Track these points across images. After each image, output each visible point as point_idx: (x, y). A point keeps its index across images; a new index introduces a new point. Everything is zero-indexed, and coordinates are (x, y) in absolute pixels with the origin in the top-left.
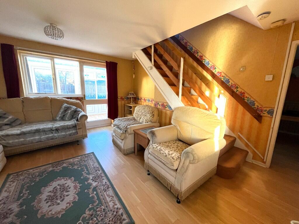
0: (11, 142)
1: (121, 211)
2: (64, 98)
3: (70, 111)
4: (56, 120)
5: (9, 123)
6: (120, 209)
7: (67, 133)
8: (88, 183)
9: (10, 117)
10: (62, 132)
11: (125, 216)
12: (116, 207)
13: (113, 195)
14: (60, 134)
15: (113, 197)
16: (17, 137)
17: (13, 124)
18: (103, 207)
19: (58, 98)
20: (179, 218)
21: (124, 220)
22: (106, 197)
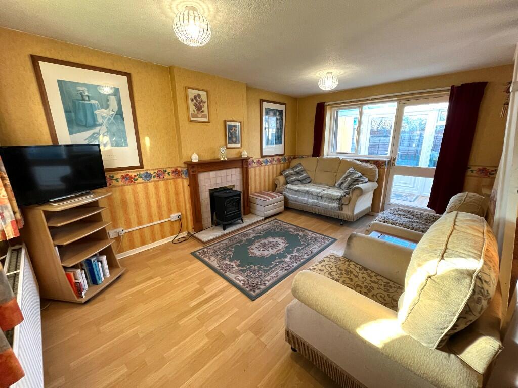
0: (290, 195)
1: (262, 287)
2: (356, 160)
3: (349, 179)
4: (334, 186)
5: (301, 179)
6: (265, 286)
7: (330, 205)
8: (286, 255)
9: (304, 175)
10: (325, 201)
11: (257, 291)
12: (266, 282)
13: (279, 276)
14: (323, 203)
15: (277, 277)
16: (294, 192)
17: (304, 182)
18: (263, 274)
19: (349, 160)
20: (267, 347)
21: (254, 292)
22: (275, 272)
